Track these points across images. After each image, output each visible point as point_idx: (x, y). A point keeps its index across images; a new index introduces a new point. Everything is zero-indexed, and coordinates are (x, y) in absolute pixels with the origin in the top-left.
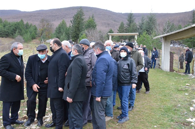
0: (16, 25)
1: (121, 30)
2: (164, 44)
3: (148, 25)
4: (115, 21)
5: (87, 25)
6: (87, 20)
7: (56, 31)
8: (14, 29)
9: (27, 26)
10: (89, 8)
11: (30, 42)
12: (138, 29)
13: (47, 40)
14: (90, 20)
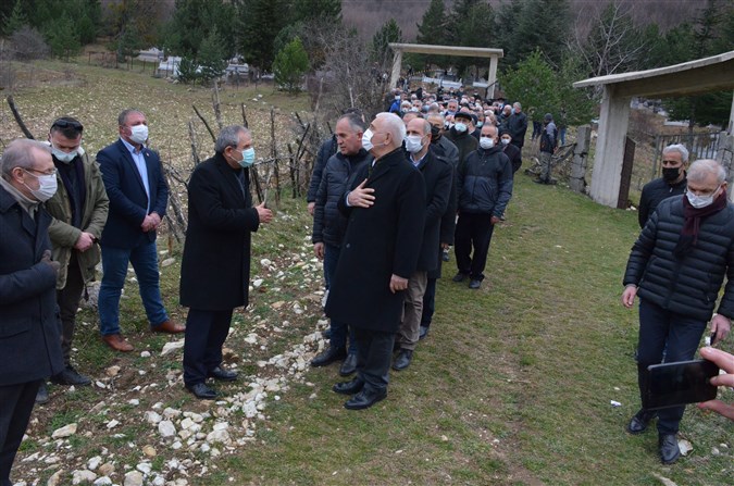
1: (432, 27)
3: (537, 16)
7: (180, 17)
11: (74, 55)
12: (497, 30)
13: (142, 51)
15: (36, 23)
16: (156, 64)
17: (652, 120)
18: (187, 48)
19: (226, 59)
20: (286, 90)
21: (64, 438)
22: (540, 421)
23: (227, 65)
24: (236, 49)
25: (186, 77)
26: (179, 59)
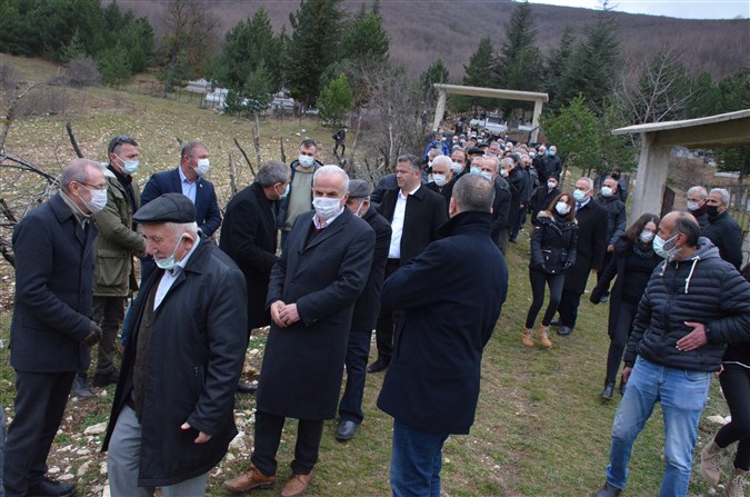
0: (70, 10)
1: (480, 68)
3: (586, 62)
4: (453, 27)
5: (353, 40)
6: (352, 17)
7: (229, 50)
8: (62, 25)
9: (114, 19)
11: (124, 83)
12: (545, 74)
13: (190, 82)
14: (366, 21)
15: (91, 52)
16: (203, 95)
17: (701, 171)
18: (235, 80)
19: (272, 93)
20: (329, 126)
21: (95, 435)
22: (542, 452)
23: (272, 99)
24: (283, 83)
25: (232, 109)
26: (226, 91)
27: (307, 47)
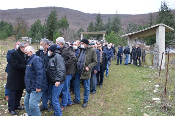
1: (91, 28)
2: (130, 42)
3: (114, 24)
4: (84, 20)
5: (60, 24)
6: (60, 19)
7: (31, 29)
9: (3, 24)
10: (61, 8)
11: (6, 39)
12: (105, 28)
13: (23, 37)
14: (63, 19)
16: (26, 40)
18: (33, 36)
19: (42, 38)
24: (45, 36)
25: (33, 43)
26: (31, 39)
27: (49, 27)
